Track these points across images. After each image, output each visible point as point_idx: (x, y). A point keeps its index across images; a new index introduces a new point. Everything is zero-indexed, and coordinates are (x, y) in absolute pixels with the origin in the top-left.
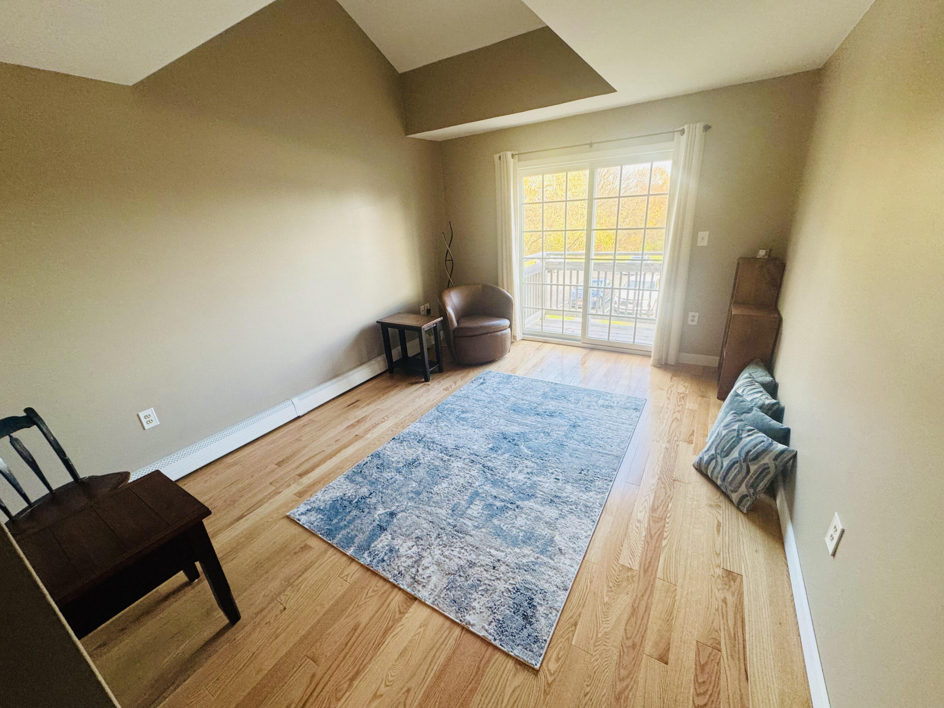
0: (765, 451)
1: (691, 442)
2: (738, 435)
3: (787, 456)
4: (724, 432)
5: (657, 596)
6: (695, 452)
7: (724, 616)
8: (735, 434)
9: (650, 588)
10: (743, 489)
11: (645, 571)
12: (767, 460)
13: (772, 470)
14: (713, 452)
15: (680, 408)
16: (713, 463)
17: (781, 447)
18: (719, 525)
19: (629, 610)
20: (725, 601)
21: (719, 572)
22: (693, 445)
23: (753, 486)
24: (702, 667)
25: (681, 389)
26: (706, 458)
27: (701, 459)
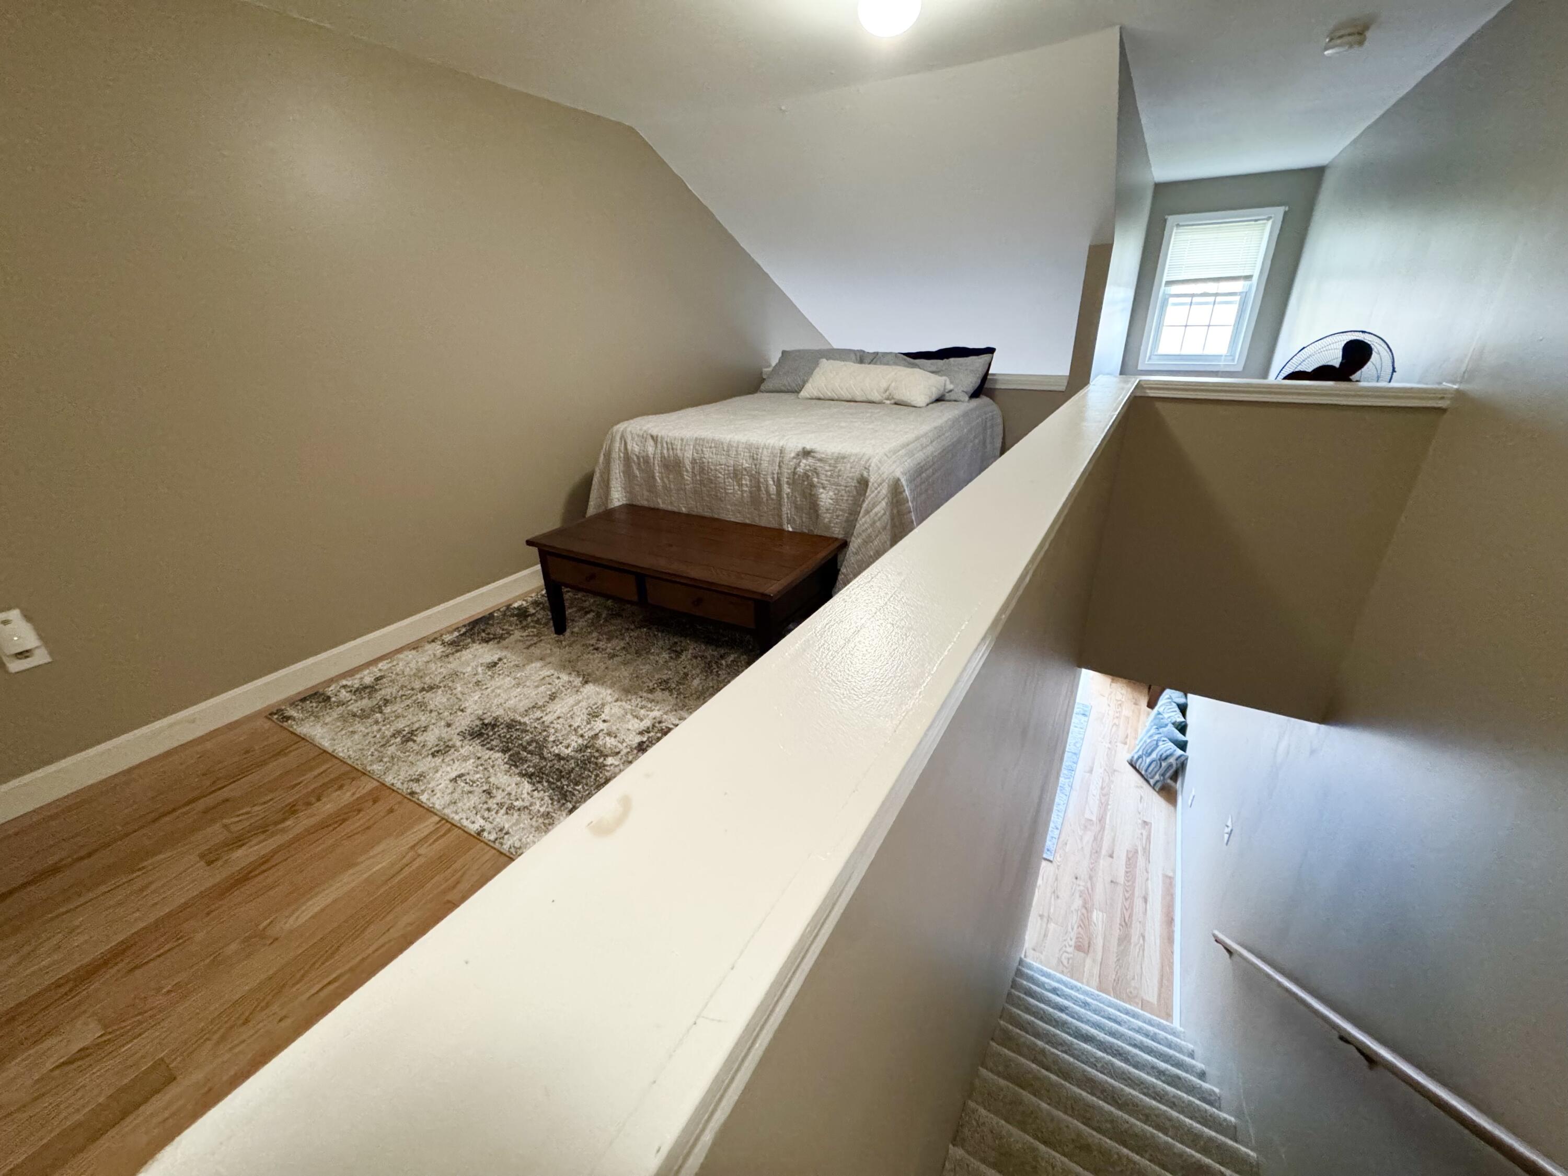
0: (1171, 755)
1: (1125, 743)
2: (1157, 744)
3: (1183, 758)
4: (1149, 741)
5: (1106, 832)
6: (1128, 752)
7: (1141, 839)
8: (1155, 742)
9: (1103, 828)
10: (1157, 777)
11: (1100, 821)
12: (1172, 760)
13: (1175, 766)
14: (1140, 753)
15: (1118, 715)
16: (1140, 760)
17: (1180, 752)
18: (1141, 797)
19: (1093, 838)
20: (1142, 834)
21: (1140, 821)
22: (1127, 747)
23: (1163, 775)
24: (1129, 859)
25: (1119, 697)
26: (1136, 757)
27: (1133, 757)
